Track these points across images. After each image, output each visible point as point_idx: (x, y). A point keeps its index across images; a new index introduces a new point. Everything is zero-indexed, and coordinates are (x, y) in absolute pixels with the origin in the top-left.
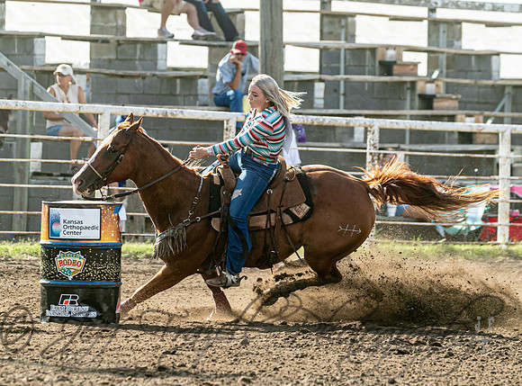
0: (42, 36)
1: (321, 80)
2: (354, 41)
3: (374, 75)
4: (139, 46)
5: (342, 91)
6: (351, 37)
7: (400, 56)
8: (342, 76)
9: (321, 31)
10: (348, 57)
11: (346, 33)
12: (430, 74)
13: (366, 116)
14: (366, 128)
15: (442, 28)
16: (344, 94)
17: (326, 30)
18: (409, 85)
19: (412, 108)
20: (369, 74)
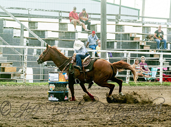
0: (47, 31)
1: (116, 42)
2: (124, 32)
3: (129, 40)
4: (71, 33)
5: (121, 45)
6: (123, 31)
7: (135, 35)
8: (121, 41)
10: (122, 36)
11: (122, 30)
12: (143, 40)
13: (127, 50)
14: (127, 53)
15: (146, 28)
17: (117, 29)
18: (137, 43)
19: (138, 49)
20: (128, 40)
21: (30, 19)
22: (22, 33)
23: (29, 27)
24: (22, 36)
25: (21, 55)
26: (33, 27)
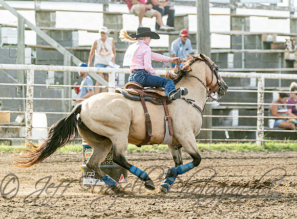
0: (76, 30)
1: (231, 53)
2: (249, 30)
3: (261, 49)
5: (243, 58)
6: (247, 28)
7: (275, 38)
8: (243, 50)
9: (231, 26)
10: (246, 39)
11: (245, 26)
13: (257, 72)
14: (257, 79)
16: (245, 60)
17: (233, 25)
18: (280, 55)
19: (282, 67)
20: (258, 49)
21: (38, 4)
22: (21, 36)
23: (36, 21)
24: (22, 42)
25: (20, 85)
26: (45, 22)
